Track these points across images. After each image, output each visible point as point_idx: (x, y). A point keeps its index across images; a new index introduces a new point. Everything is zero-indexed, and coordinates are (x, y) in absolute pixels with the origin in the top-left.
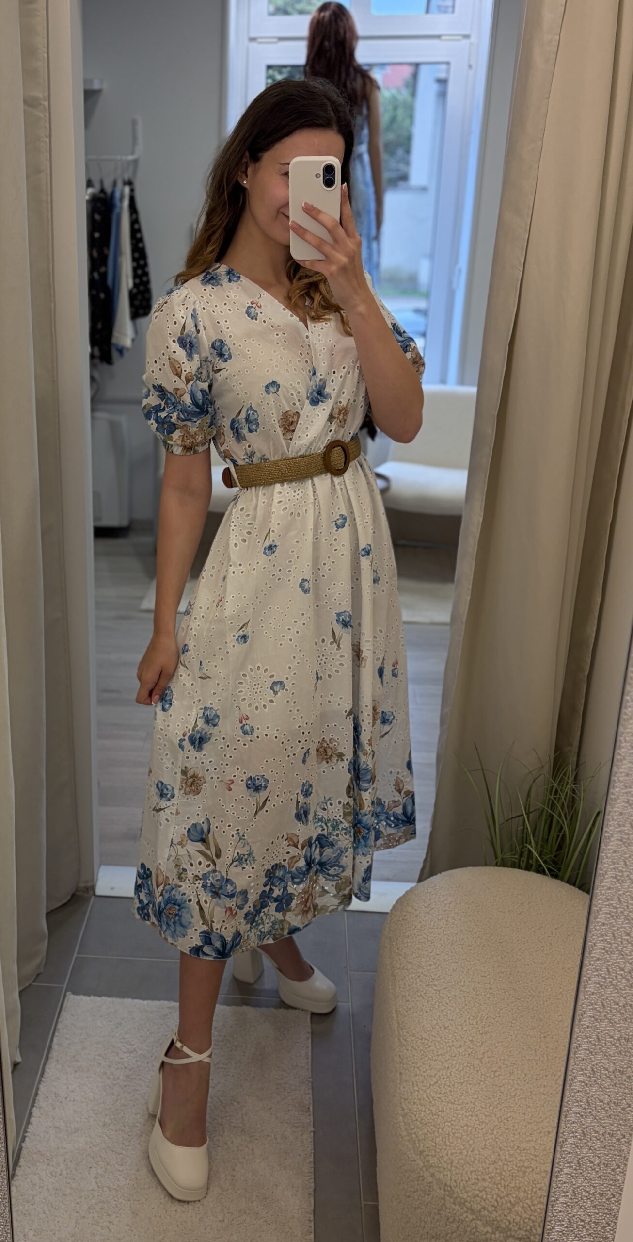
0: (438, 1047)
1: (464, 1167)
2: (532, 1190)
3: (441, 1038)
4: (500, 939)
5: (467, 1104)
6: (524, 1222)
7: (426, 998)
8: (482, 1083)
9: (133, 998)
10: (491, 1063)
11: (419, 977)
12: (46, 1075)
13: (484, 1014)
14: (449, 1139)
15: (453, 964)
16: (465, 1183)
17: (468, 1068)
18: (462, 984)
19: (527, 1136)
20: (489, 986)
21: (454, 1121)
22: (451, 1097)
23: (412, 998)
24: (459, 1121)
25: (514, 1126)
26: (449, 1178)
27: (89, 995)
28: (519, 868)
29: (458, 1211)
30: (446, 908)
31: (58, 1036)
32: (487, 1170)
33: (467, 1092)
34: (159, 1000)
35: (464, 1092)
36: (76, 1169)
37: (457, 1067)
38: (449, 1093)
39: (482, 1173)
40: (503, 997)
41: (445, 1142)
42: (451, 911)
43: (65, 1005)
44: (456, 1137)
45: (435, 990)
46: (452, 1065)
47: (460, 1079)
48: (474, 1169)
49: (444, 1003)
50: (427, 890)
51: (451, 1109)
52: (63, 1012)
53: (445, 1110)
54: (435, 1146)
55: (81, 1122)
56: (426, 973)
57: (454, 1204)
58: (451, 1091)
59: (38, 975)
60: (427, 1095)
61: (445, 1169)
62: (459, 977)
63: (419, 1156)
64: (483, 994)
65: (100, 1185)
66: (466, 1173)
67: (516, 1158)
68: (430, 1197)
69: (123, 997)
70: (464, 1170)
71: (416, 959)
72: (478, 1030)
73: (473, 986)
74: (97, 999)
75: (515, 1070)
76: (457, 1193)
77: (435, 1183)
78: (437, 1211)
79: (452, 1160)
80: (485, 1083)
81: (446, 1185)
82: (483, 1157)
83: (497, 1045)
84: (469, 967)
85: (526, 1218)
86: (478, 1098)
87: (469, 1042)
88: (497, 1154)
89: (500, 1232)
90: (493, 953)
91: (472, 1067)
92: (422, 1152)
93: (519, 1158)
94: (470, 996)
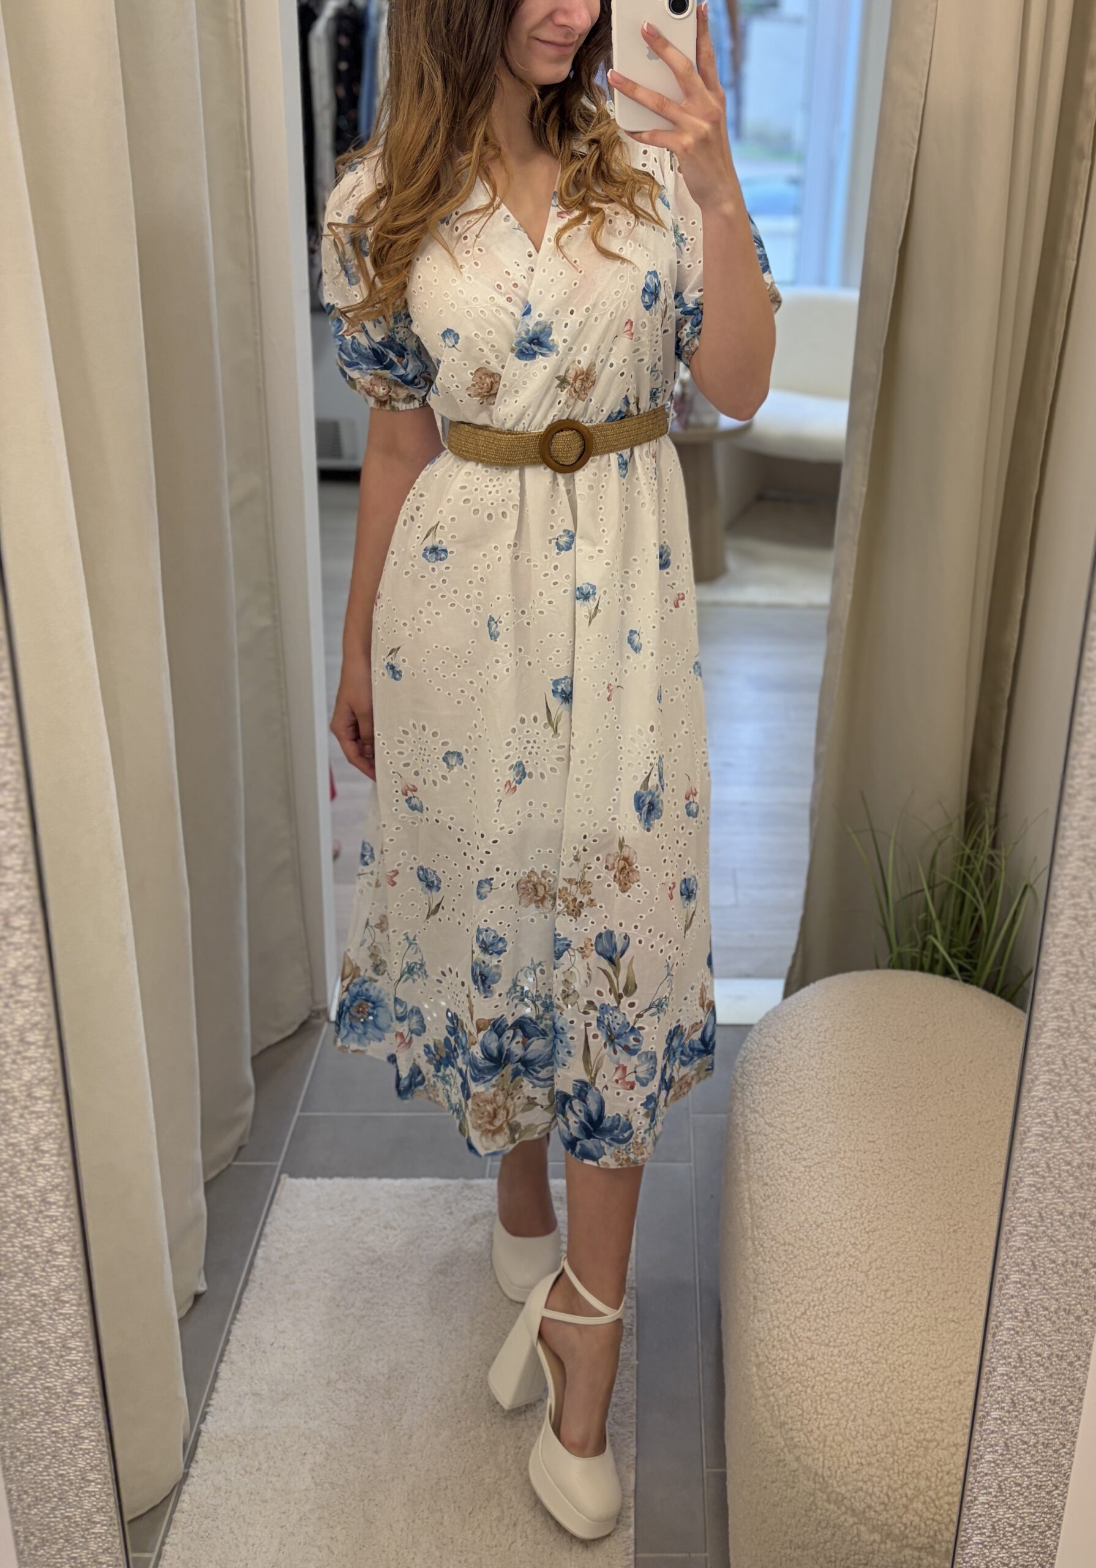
0: (807, 1257)
1: (843, 1446)
2: (937, 1476)
3: (812, 1241)
4: (894, 1082)
5: (847, 1345)
6: (926, 1525)
7: (791, 1179)
8: (868, 1310)
9: (380, 1177)
10: (880, 1277)
11: (782, 1145)
12: (243, 1308)
13: (872, 1201)
14: (821, 1403)
15: (829, 1125)
16: (842, 1469)
17: (849, 1288)
18: (842, 1155)
19: (930, 1391)
20: (879, 1157)
21: (829, 1373)
22: (824, 1335)
23: (771, 1180)
24: (836, 1374)
25: (912, 1376)
26: (821, 1465)
27: (314, 1177)
28: (922, 969)
29: (834, 1512)
30: (820, 1039)
31: (264, 1246)
32: (874, 1449)
33: (847, 1326)
34: (418, 1176)
35: (843, 1326)
36: (282, 1459)
37: (833, 1288)
38: (822, 1330)
39: (867, 1454)
40: (897, 1173)
41: (816, 1408)
42: (826, 1042)
43: (277, 1196)
44: (832, 1399)
45: (805, 1167)
46: (827, 1284)
47: (838, 1306)
48: (857, 1449)
49: (816, 1186)
50: (795, 1011)
51: (824, 1354)
52: (274, 1206)
53: (815, 1356)
54: (802, 1415)
55: (293, 1381)
56: (792, 1141)
57: (829, 1501)
58: (824, 1326)
59: (240, 1148)
60: (791, 1334)
61: (814, 1450)
62: (838, 1144)
63: (778, 1431)
64: (871, 1169)
65: (318, 1481)
66: (845, 1455)
67: (915, 1428)
68: (795, 1490)
69: (365, 1176)
70: (841, 1450)
71: (778, 1119)
72: (862, 1227)
73: (856, 1157)
74: (326, 1182)
75: (914, 1287)
76: (832, 1486)
77: (800, 1471)
78: (803, 1512)
79: (825, 1436)
80: (872, 1311)
81: (816, 1474)
82: (869, 1429)
83: (889, 1248)
84: (851, 1128)
85: (928, 1519)
86: (862, 1334)
87: (850, 1247)
88: (888, 1423)
89: (892, 1541)
90: (885, 1105)
91: (854, 1286)
92: (783, 1424)
93: (918, 1428)
94: (852, 1173)
